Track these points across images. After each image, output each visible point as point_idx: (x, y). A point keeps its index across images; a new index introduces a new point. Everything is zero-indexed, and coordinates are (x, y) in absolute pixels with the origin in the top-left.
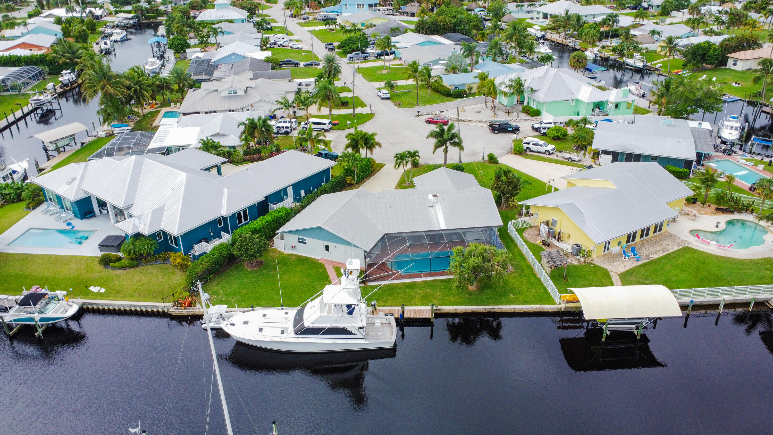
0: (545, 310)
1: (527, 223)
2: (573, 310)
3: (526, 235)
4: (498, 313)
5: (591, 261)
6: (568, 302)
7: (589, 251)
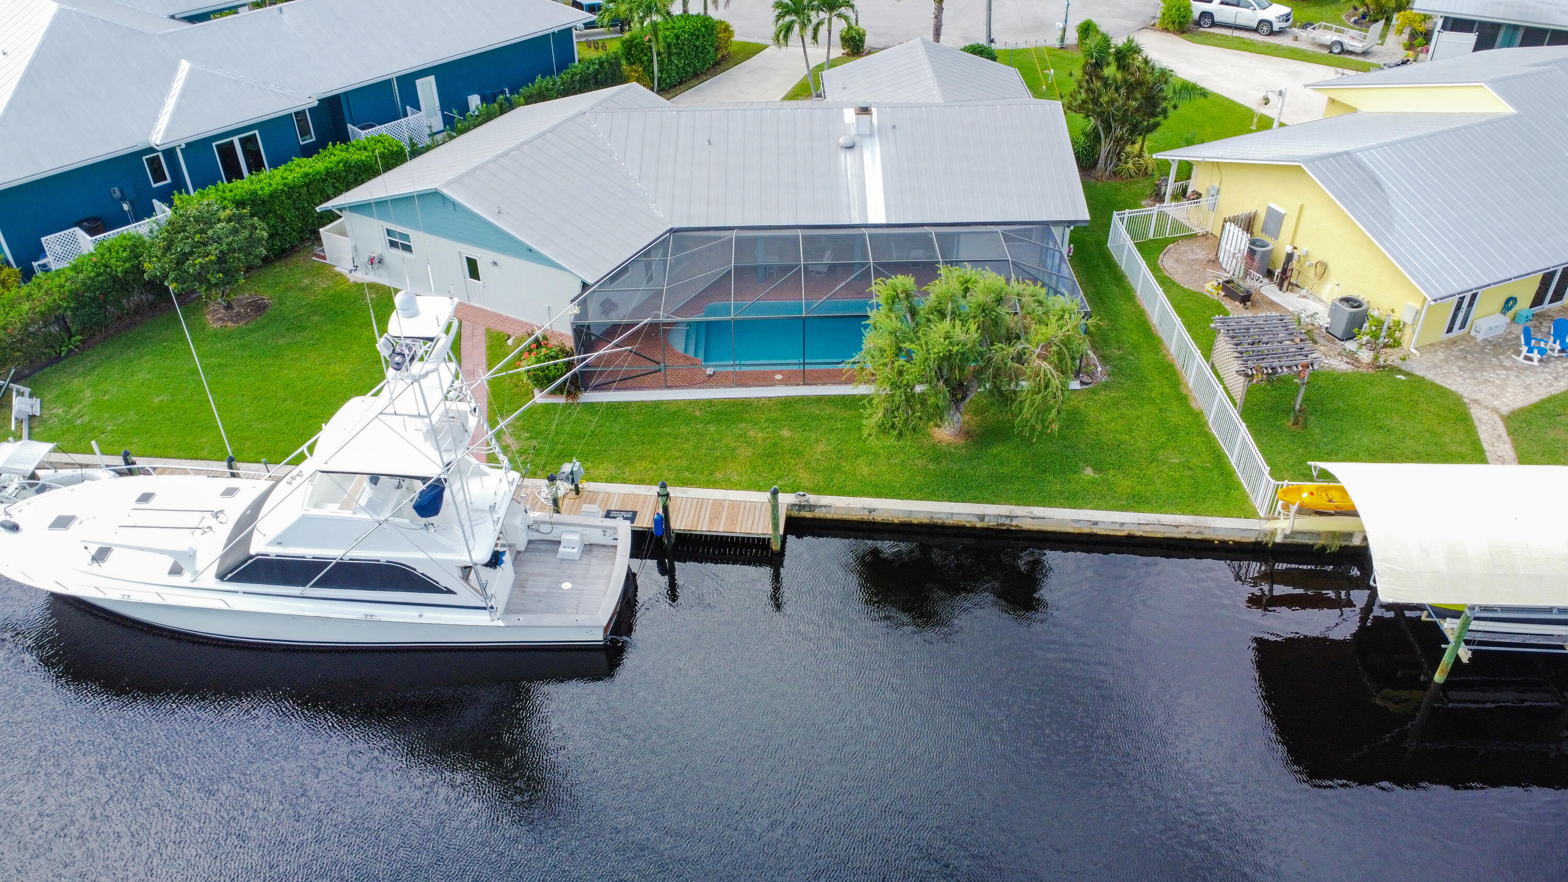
0: (1208, 535)
1: (1177, 225)
2: (1321, 542)
3: (1168, 262)
4: (1029, 531)
5: (1397, 362)
6: (1303, 511)
7: (1397, 324)
